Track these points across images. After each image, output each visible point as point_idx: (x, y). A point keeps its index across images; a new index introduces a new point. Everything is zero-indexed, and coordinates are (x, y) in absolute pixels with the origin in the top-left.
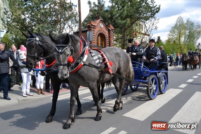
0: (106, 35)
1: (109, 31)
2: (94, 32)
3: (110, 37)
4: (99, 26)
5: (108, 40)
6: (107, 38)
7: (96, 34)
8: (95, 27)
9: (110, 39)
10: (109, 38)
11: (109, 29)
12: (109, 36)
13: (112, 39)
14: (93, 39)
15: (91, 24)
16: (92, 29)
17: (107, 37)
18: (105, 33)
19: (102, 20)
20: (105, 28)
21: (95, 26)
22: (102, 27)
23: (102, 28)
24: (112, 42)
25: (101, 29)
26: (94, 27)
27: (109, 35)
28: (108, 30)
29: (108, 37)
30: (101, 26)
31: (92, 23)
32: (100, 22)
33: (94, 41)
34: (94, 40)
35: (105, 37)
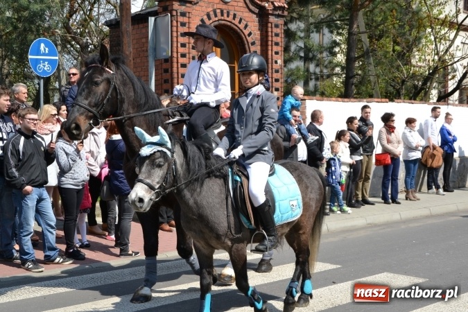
0: (246, 32)
1: (263, 15)
2: (185, 20)
3: (267, 41)
6: (253, 48)
9: (267, 50)
10: (261, 45)
11: (261, 8)
12: (262, 40)
13: (277, 53)
14: (181, 50)
17: (253, 44)
18: (242, 26)
20: (242, 4)
23: (226, 3)
24: (275, 66)
25: (224, 7)
27: (261, 35)
28: (256, 10)
29: (258, 43)
33: (182, 60)
34: (183, 56)
35: (246, 42)
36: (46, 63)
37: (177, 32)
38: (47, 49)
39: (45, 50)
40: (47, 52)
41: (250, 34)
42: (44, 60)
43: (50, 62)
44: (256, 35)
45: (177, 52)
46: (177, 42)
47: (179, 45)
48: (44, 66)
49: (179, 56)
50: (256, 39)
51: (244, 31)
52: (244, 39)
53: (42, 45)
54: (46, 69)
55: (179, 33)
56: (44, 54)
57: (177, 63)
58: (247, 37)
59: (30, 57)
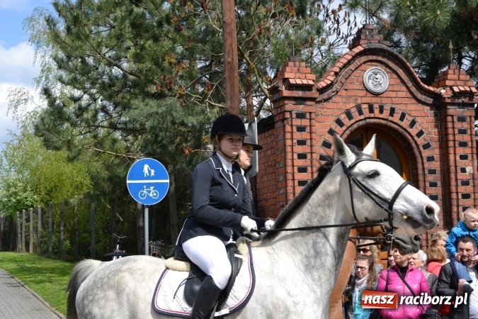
0: (414, 131)
1: (439, 106)
2: (305, 122)
4: (357, 85)
5: (436, 165)
7: (331, 132)
8: (308, 94)
9: (449, 154)
10: (441, 147)
11: (437, 97)
12: (440, 139)
13: (464, 157)
14: (299, 163)
15: (286, 80)
16: (289, 105)
17: (427, 146)
18: (405, 123)
19: (375, 45)
20: (404, 93)
21: (307, 88)
22: (378, 90)
23: (377, 95)
25: (373, 100)
26: (300, 94)
27: (440, 133)
28: (430, 100)
29: (435, 145)
30: (370, 85)
31: (287, 75)
32: (364, 59)
33: (300, 176)
35: (414, 145)
36: (152, 188)
37: (292, 139)
38: (153, 171)
39: (150, 172)
40: (152, 174)
41: (420, 134)
42: (149, 185)
43: (157, 186)
44: (432, 133)
45: (293, 166)
46: (293, 152)
47: (295, 156)
48: (149, 192)
49: (296, 170)
50: (432, 139)
51: (410, 130)
52: (411, 140)
53: (146, 167)
54: (151, 195)
55: (295, 141)
56: (149, 178)
57: (294, 180)
58: (416, 138)
59: (128, 182)
